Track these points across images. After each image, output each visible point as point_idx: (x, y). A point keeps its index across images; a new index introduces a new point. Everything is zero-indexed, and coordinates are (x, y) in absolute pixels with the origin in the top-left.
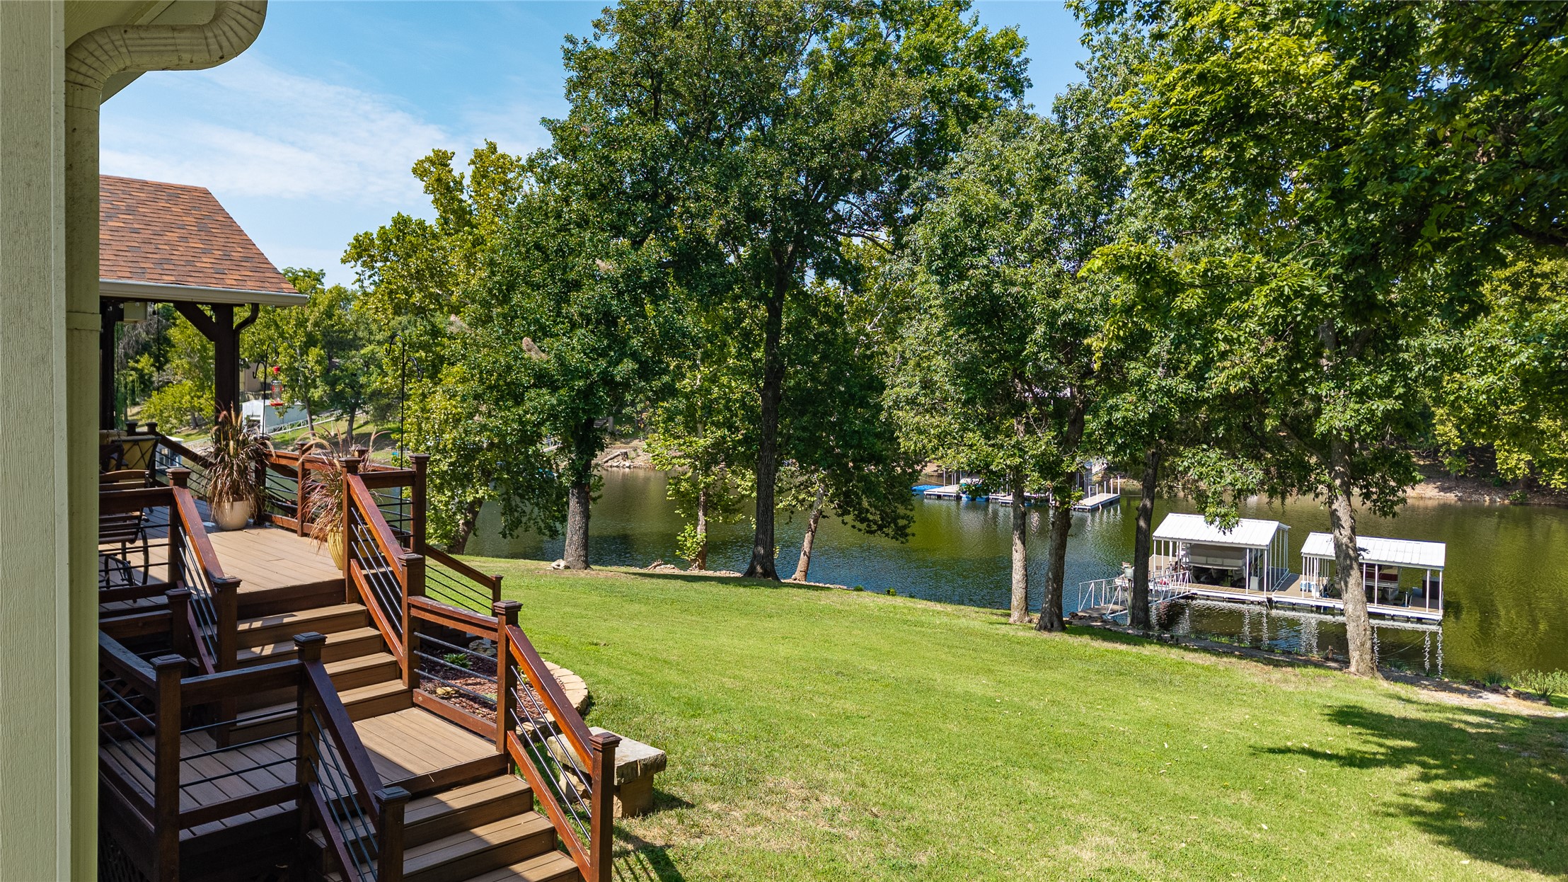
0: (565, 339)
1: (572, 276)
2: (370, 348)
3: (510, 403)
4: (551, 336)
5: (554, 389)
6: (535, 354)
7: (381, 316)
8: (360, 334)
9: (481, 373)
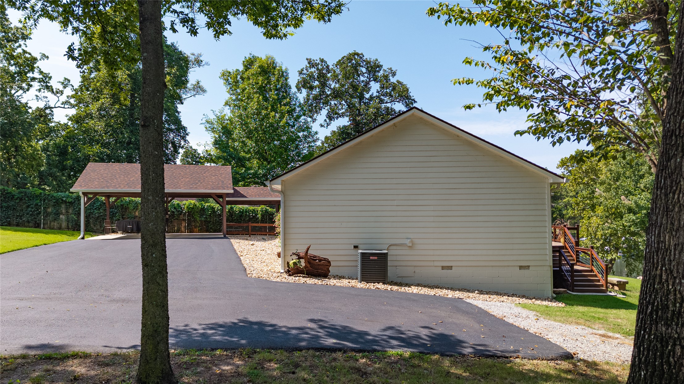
0: (639, 196)
1: (641, 173)
2: (567, 199)
3: (619, 219)
4: (633, 195)
5: (635, 213)
6: (627, 202)
7: (571, 188)
8: (563, 193)
9: (608, 208)
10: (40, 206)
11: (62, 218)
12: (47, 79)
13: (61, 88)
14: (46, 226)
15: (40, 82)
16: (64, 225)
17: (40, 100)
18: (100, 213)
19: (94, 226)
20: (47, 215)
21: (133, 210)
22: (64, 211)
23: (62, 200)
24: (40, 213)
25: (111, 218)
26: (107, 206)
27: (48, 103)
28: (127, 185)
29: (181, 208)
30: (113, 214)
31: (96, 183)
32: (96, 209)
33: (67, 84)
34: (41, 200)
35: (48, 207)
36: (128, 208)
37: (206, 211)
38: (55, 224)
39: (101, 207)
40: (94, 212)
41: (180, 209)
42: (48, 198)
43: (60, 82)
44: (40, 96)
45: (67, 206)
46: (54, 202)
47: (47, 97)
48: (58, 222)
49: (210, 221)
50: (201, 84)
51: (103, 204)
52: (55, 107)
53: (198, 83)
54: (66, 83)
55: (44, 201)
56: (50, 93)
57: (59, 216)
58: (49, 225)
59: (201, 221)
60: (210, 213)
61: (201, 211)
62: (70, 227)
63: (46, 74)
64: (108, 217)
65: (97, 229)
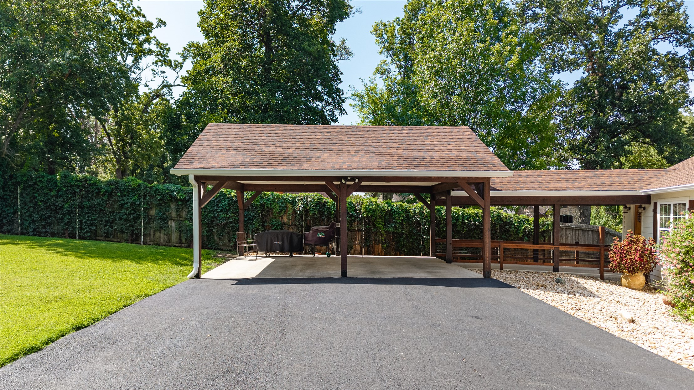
10: (139, 205)
11: (171, 226)
12: (165, 51)
13: (180, 60)
14: (148, 239)
15: (157, 55)
16: (174, 237)
17: (156, 76)
18: (229, 218)
19: (220, 239)
20: (149, 220)
21: (279, 213)
22: (174, 215)
23: (171, 196)
24: (138, 217)
25: (246, 227)
26: (240, 205)
27: (166, 79)
28: (284, 160)
29: (355, 210)
30: (249, 219)
31: (223, 157)
32: (221, 211)
33: (186, 56)
34: (139, 196)
35: (151, 208)
36: (272, 209)
37: (395, 215)
38: (162, 235)
39: (230, 209)
40: (218, 215)
41: (353, 213)
42: (149, 192)
43: (179, 54)
44: (157, 71)
45: (178, 205)
46: (159, 200)
47: (164, 72)
48: (166, 232)
49: (403, 234)
50: (347, 44)
51: (233, 202)
52: (174, 86)
53: (343, 43)
54: (186, 54)
55: (144, 198)
56: (168, 68)
57: (167, 223)
58: (152, 236)
59: (388, 233)
60: (402, 220)
61: (386, 215)
62: (184, 241)
63: (164, 45)
64: (241, 226)
65: (224, 245)
